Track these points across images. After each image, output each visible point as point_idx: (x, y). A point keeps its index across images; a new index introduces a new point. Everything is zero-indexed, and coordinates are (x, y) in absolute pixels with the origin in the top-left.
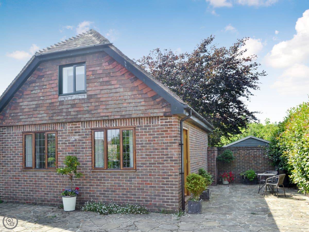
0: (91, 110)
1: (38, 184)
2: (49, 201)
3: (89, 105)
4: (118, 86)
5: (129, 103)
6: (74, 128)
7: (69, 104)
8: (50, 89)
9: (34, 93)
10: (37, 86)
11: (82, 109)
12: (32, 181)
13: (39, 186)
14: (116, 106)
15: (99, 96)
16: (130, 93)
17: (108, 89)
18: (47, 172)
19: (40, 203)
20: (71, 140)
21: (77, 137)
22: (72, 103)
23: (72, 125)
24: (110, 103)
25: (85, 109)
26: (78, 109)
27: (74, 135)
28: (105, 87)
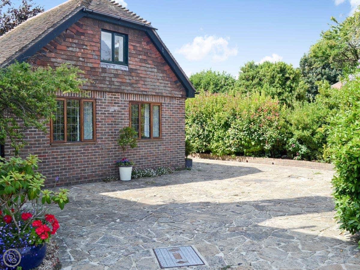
0: (133, 83)
1: (73, 160)
2: (86, 178)
3: (131, 78)
4: (153, 66)
5: (161, 83)
6: (113, 99)
7: (111, 73)
8: (91, 52)
9: (71, 51)
10: (75, 43)
11: (124, 81)
12: (64, 157)
13: (74, 163)
14: (152, 84)
15: (139, 72)
16: (161, 75)
17: (146, 67)
18: (83, 145)
19: (75, 182)
20: (110, 111)
21: (116, 108)
22: (115, 73)
23: (111, 95)
24: (148, 80)
25: (127, 82)
26: (120, 80)
27: (114, 106)
28: (143, 65)
